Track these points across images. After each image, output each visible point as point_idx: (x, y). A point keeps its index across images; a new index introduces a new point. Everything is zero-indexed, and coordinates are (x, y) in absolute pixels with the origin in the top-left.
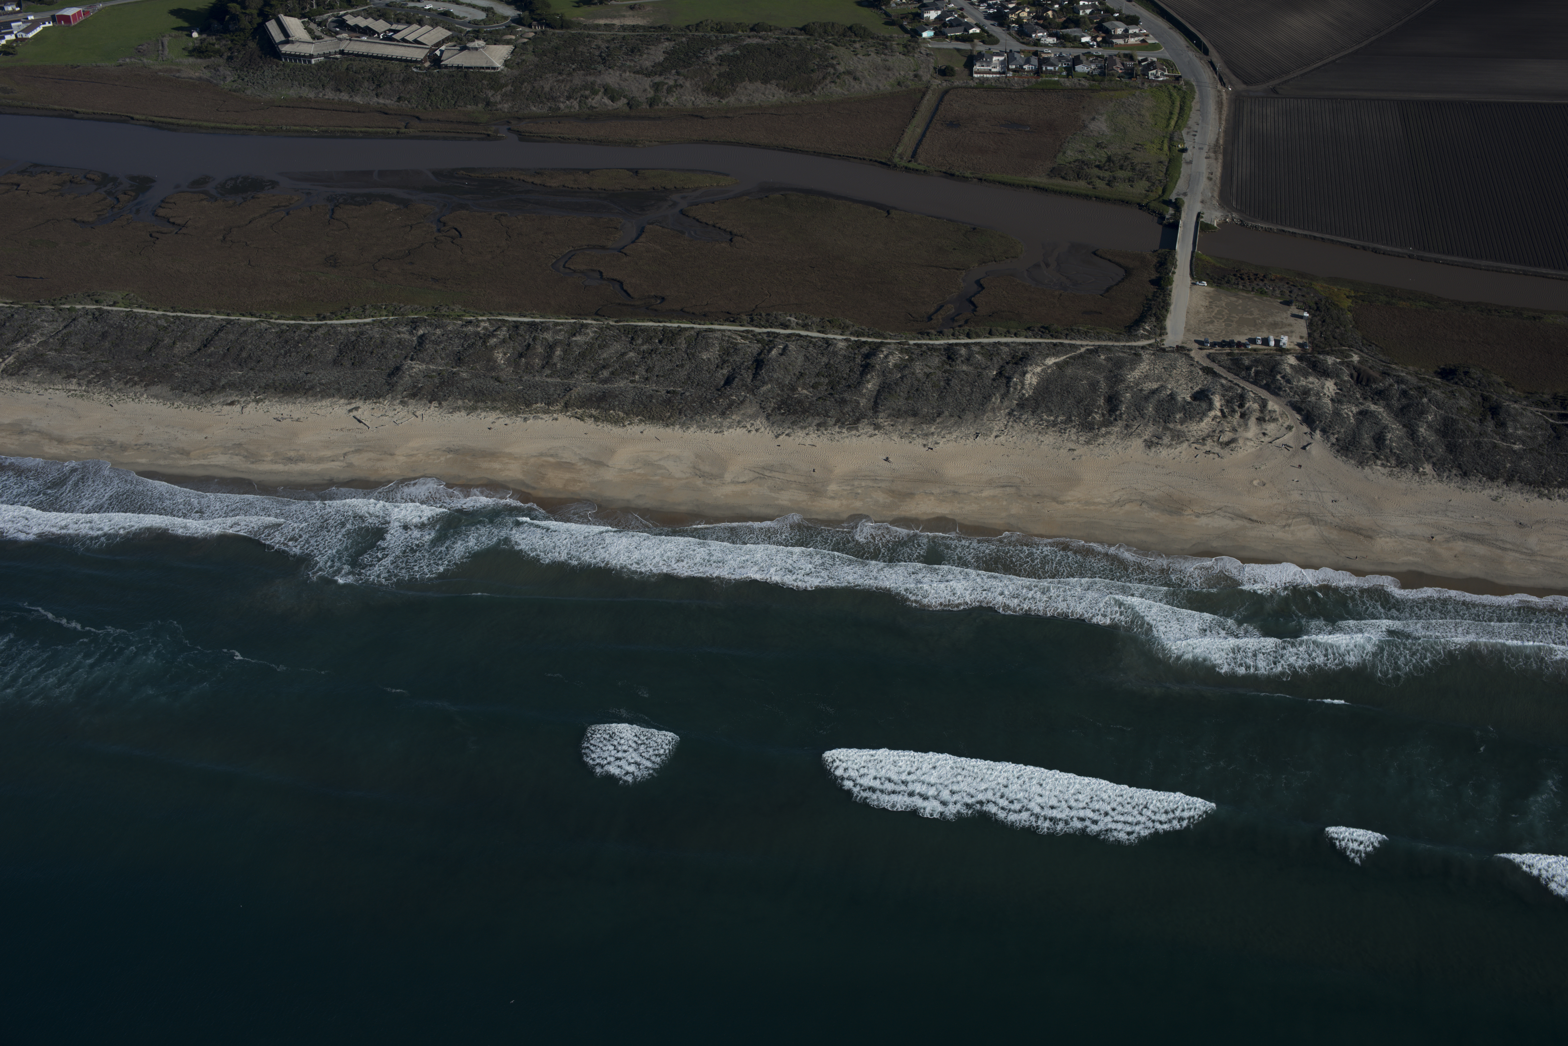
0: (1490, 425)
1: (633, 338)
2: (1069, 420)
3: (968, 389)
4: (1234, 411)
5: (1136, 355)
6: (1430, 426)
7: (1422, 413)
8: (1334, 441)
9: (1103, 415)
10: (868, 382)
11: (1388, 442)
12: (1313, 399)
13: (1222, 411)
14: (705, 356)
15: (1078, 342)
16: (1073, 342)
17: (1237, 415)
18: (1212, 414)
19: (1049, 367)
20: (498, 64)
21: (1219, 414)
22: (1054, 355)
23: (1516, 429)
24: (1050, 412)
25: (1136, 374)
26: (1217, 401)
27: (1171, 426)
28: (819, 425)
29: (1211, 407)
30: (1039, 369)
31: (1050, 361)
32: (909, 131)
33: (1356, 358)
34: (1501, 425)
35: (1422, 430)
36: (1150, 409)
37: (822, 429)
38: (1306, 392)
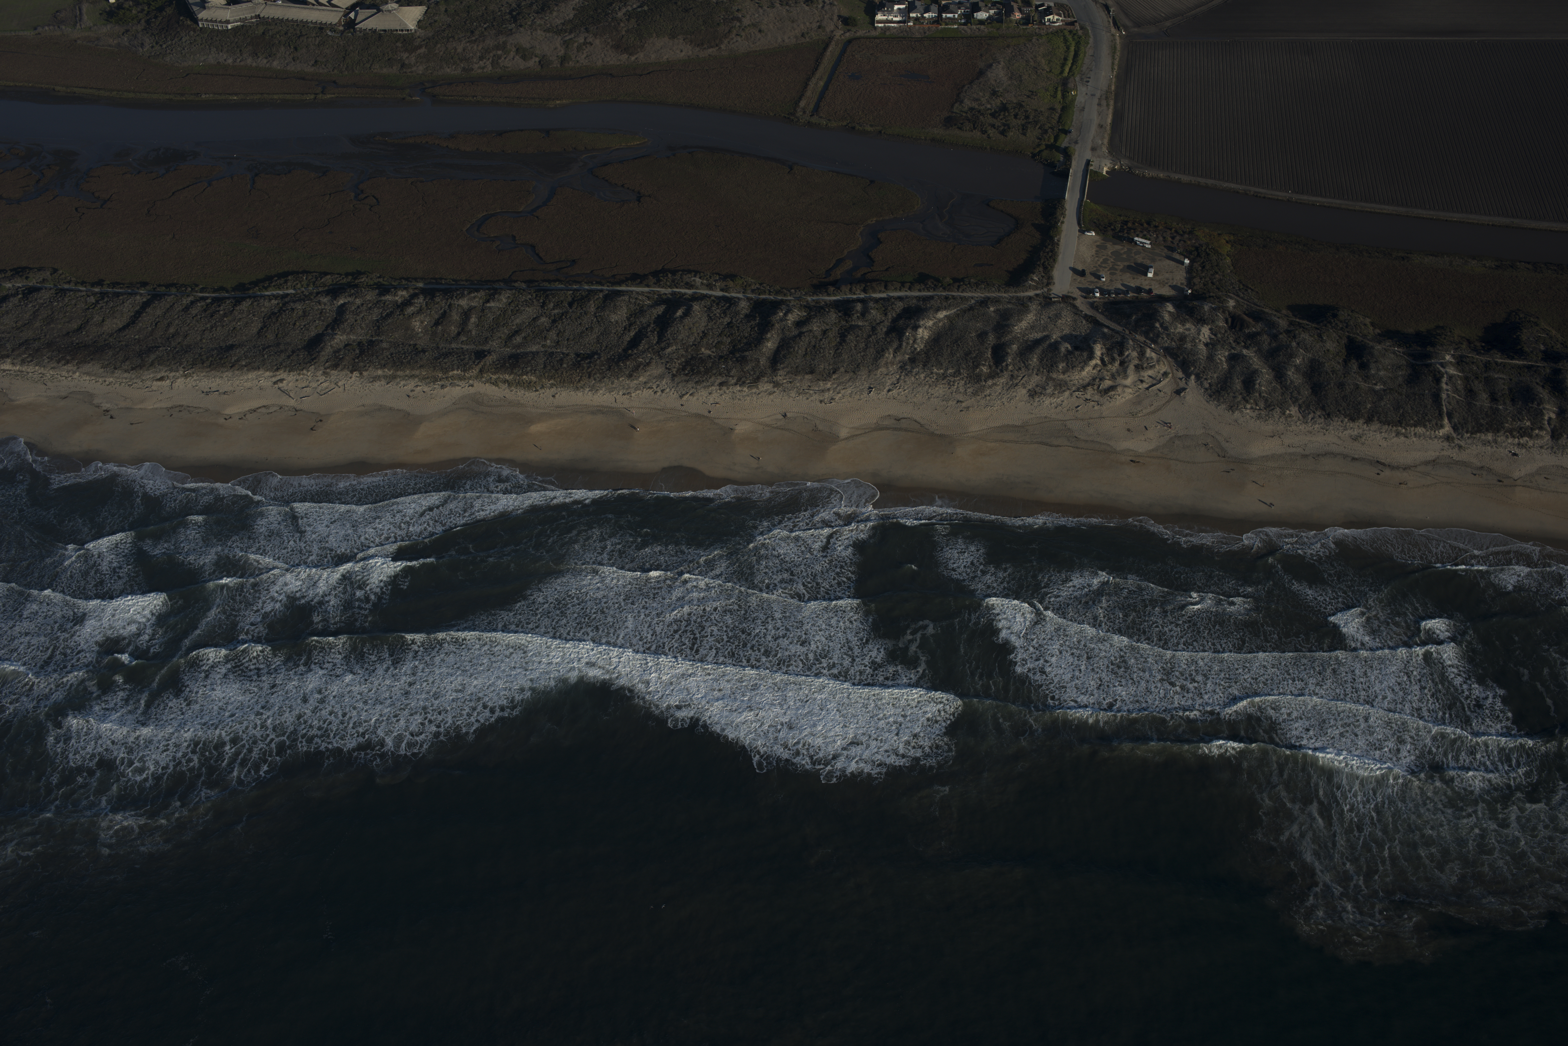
0: (1354, 365)
1: (544, 303)
2: (958, 373)
3: (863, 345)
4: (1113, 360)
5: (1023, 305)
6: (1297, 368)
7: (1292, 356)
8: (1207, 386)
9: (990, 367)
10: (768, 340)
11: (1257, 386)
12: (1189, 346)
13: (1102, 360)
14: (614, 318)
15: (969, 294)
16: (965, 294)
17: (1117, 364)
18: (1093, 362)
19: (940, 320)
20: (412, 26)
21: (1099, 362)
22: (945, 309)
23: (1378, 370)
24: (939, 364)
25: (1024, 324)
26: (1098, 350)
27: (1054, 376)
28: (721, 384)
29: (1091, 356)
30: (931, 323)
31: (942, 315)
32: (812, 84)
33: (1231, 303)
34: (1363, 366)
35: (1290, 373)
36: (1034, 360)
37: (724, 388)
38: (1183, 338)
